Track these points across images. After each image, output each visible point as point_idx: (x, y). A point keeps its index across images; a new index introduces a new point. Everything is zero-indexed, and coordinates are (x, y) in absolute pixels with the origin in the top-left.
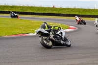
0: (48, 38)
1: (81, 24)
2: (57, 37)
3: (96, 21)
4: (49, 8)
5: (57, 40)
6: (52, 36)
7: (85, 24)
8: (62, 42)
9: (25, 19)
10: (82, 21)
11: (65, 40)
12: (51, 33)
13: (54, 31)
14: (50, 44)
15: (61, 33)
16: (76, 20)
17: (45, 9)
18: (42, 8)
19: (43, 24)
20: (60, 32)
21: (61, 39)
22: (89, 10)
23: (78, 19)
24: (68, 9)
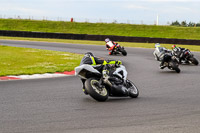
0: (100, 82)
1: (116, 54)
2: (115, 81)
3: (157, 49)
4: (63, 24)
5: (115, 86)
6: (106, 79)
7: (125, 54)
8: (124, 89)
9: (13, 46)
10: (119, 49)
11: (129, 85)
12: (104, 72)
13: (108, 68)
14: (104, 92)
15: (121, 73)
16: (108, 46)
17: (54, 25)
18: (48, 22)
19: (86, 56)
20: (118, 70)
21: (121, 83)
22: (144, 26)
23: (110, 44)
24: (102, 24)
